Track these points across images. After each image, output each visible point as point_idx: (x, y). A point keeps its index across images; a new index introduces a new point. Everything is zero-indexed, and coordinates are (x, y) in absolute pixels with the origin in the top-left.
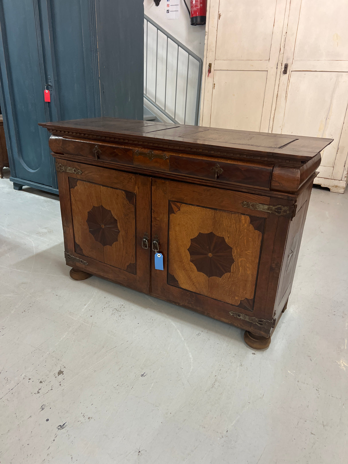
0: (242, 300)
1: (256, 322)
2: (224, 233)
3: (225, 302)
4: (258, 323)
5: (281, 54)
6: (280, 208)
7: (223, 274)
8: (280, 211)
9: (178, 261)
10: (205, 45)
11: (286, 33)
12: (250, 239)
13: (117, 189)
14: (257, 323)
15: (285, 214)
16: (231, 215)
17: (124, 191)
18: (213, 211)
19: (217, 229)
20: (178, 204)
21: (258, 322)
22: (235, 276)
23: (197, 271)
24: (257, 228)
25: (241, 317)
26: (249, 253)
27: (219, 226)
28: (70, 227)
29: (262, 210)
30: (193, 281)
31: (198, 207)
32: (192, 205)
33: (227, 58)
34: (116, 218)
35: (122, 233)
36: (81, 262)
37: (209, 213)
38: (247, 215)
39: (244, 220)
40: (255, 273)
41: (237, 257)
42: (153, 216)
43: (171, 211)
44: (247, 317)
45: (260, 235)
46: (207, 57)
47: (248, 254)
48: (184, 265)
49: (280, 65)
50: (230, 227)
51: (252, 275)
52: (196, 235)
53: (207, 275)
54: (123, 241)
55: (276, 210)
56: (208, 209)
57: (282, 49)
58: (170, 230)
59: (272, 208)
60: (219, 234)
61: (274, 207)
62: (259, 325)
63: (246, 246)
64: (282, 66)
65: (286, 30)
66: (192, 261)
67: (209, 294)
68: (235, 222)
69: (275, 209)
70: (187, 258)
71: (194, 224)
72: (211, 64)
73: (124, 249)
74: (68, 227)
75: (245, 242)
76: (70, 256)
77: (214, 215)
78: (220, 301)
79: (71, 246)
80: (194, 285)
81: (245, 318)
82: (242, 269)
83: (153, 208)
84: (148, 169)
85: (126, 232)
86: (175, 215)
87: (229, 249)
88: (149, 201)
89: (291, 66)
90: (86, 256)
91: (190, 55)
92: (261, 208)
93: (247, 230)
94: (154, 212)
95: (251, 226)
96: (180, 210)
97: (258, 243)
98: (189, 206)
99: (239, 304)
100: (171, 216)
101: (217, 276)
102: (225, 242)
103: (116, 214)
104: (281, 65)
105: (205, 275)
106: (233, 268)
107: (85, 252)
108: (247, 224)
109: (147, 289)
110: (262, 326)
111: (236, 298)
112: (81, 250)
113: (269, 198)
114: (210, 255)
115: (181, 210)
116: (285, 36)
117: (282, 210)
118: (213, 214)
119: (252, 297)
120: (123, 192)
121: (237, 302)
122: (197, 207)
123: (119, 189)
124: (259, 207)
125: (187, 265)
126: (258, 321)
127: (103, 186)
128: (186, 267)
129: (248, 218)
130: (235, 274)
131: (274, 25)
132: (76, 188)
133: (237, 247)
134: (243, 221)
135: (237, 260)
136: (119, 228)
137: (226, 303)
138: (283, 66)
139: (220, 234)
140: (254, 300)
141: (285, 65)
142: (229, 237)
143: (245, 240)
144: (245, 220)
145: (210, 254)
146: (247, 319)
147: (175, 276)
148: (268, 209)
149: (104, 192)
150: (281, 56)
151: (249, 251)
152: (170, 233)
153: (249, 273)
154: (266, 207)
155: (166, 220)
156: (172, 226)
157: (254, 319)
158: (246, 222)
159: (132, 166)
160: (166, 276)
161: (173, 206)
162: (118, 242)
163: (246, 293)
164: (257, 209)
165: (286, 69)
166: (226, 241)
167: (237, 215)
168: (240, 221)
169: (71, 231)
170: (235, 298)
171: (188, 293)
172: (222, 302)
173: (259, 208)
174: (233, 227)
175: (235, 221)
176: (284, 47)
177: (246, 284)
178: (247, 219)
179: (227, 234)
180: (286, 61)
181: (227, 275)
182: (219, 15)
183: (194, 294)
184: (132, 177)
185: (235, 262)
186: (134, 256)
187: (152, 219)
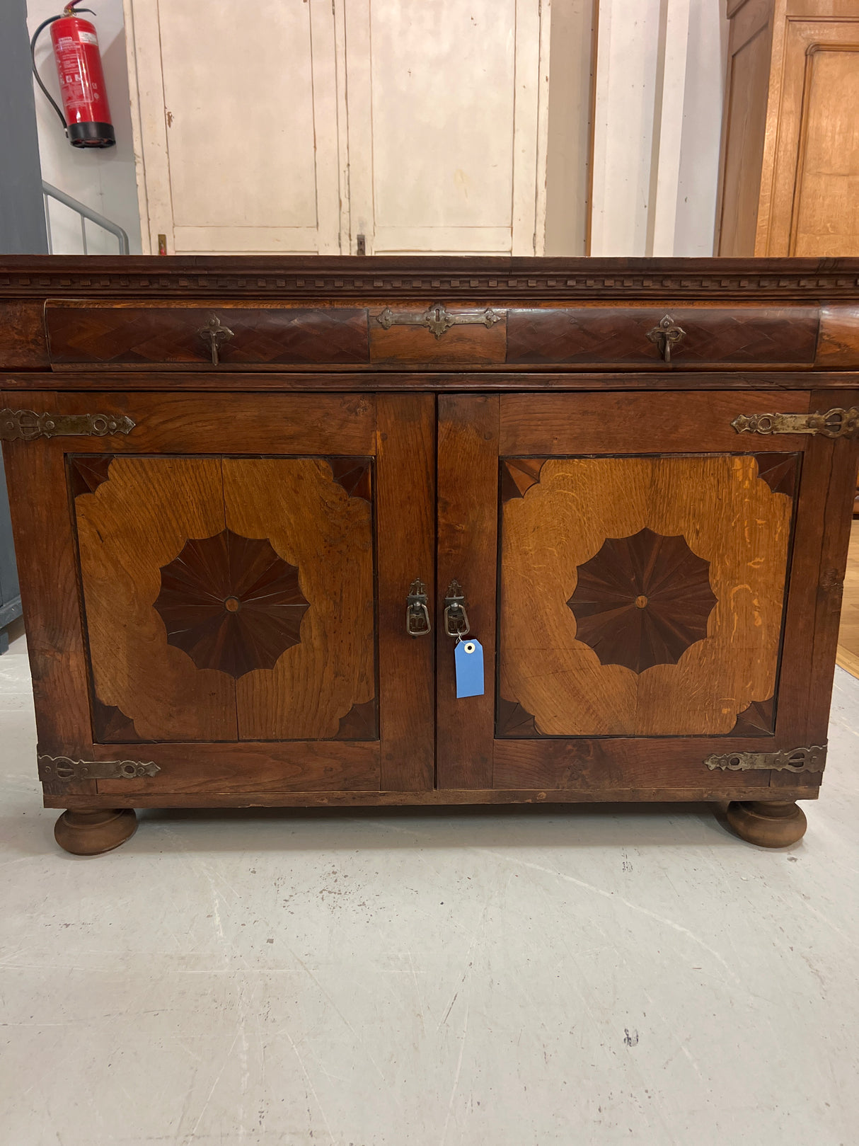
0: (742, 711)
1: (785, 764)
2: (682, 524)
3: (687, 736)
4: (790, 764)
5: (343, 213)
6: (840, 417)
7: (683, 648)
8: (839, 423)
9: (533, 649)
10: (139, 188)
11: (349, 165)
12: (759, 522)
13: (294, 456)
14: (788, 767)
15: (851, 430)
16: (702, 464)
17: (324, 457)
18: (648, 462)
19: (663, 515)
20: (534, 464)
21: (791, 761)
22: (719, 645)
23: (599, 663)
24: (779, 485)
25: (743, 765)
26: (758, 563)
27: (669, 504)
28: (72, 648)
29: (790, 430)
30: (587, 701)
31: (601, 460)
32: (580, 457)
33: (207, 222)
34: (291, 561)
35: (318, 608)
36: (129, 769)
37: (636, 470)
38: (747, 454)
39: (741, 471)
40: (778, 618)
41: (725, 584)
42: (441, 520)
43: (507, 490)
44: (760, 757)
45: (787, 505)
46: (149, 219)
47: (756, 567)
48: (556, 656)
49: (345, 238)
50: (702, 500)
51: (769, 627)
52: (596, 547)
53: (633, 668)
54: (324, 635)
55: (829, 424)
56: (631, 461)
57: (345, 201)
58: (504, 554)
59: (818, 418)
60: (668, 531)
61: (823, 416)
62: (793, 770)
63: (749, 546)
64: (351, 240)
65: (347, 160)
66: (581, 637)
67: (640, 727)
68: (716, 482)
69: (826, 421)
70: (567, 631)
71: (589, 515)
72: (164, 236)
73: (325, 664)
74: (61, 651)
75: (746, 535)
76: (68, 765)
77: (650, 475)
78: (677, 736)
79: (76, 721)
80: (591, 710)
81: (752, 763)
82: (738, 620)
83: (441, 494)
84: (423, 367)
85: (335, 602)
86: (521, 501)
87: (700, 568)
88: (427, 472)
89: (372, 240)
90: (149, 742)
91: (85, 219)
92: (788, 427)
93: (750, 498)
94: (444, 510)
95: (762, 482)
96: (539, 482)
97: (782, 529)
98: (571, 461)
99: (732, 727)
100: (507, 508)
101: (665, 663)
102: (688, 548)
103: (291, 548)
104: (348, 238)
105: (625, 669)
106: (713, 621)
107: (142, 729)
108: (749, 480)
109: (426, 774)
110: (802, 770)
111: (725, 711)
112: (126, 723)
113: (808, 394)
114: (641, 601)
115: (541, 480)
116: (347, 172)
117: (844, 421)
118: (649, 471)
119: (770, 694)
120: (323, 464)
121: (728, 721)
122: (596, 461)
123: (305, 456)
124: (782, 423)
125: (565, 654)
126: (791, 758)
127: (233, 456)
128: (561, 661)
129: (753, 463)
130: (719, 640)
131: (315, 147)
132: (101, 489)
133: (723, 555)
134: (740, 475)
135: (725, 594)
136: (305, 595)
137: (695, 736)
138: (355, 241)
139: (671, 528)
140: (775, 701)
141: (358, 239)
142: (698, 533)
143: (746, 529)
144: (744, 469)
145: (640, 598)
146: (760, 765)
147: (522, 704)
148: (808, 425)
149: (238, 479)
150: (345, 217)
151: (757, 560)
152: (503, 564)
153: (760, 623)
154: (802, 419)
155: (490, 525)
156: (513, 540)
157: (779, 756)
158: (745, 476)
159: (364, 367)
160: (491, 714)
161: (516, 474)
162: (302, 645)
163: (752, 688)
164: (777, 429)
165: (362, 247)
166: (690, 546)
167: (720, 461)
168: (730, 476)
169: (76, 662)
170: (720, 710)
171: (570, 747)
172: (683, 736)
173: (782, 427)
174: (711, 497)
175: (714, 478)
176: (347, 196)
177: (751, 660)
178: (749, 465)
179: (691, 524)
180: (358, 228)
181: (695, 648)
182: (168, 115)
183: (589, 742)
184: (358, 406)
185: (718, 604)
186: (370, 674)
187: (440, 535)
